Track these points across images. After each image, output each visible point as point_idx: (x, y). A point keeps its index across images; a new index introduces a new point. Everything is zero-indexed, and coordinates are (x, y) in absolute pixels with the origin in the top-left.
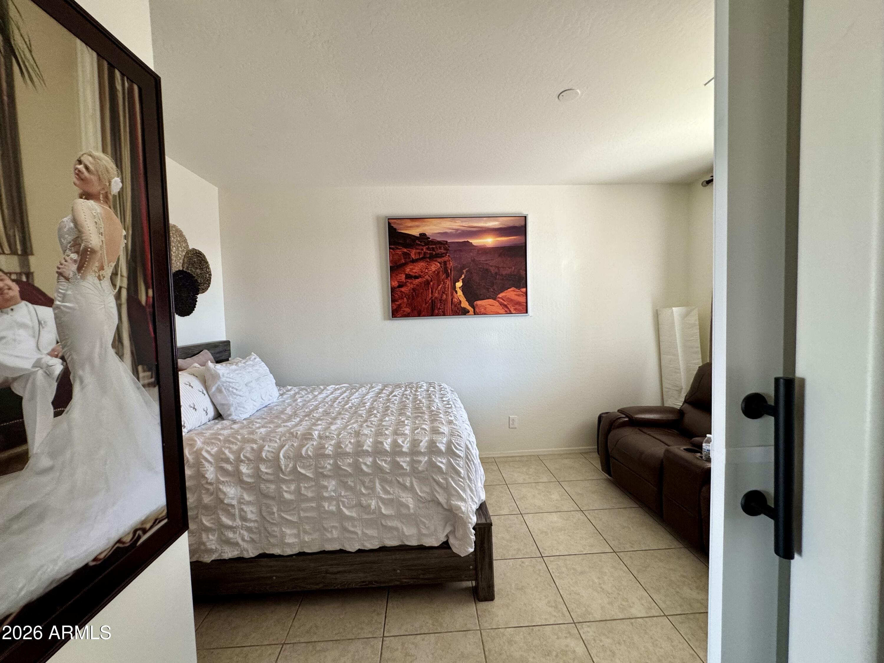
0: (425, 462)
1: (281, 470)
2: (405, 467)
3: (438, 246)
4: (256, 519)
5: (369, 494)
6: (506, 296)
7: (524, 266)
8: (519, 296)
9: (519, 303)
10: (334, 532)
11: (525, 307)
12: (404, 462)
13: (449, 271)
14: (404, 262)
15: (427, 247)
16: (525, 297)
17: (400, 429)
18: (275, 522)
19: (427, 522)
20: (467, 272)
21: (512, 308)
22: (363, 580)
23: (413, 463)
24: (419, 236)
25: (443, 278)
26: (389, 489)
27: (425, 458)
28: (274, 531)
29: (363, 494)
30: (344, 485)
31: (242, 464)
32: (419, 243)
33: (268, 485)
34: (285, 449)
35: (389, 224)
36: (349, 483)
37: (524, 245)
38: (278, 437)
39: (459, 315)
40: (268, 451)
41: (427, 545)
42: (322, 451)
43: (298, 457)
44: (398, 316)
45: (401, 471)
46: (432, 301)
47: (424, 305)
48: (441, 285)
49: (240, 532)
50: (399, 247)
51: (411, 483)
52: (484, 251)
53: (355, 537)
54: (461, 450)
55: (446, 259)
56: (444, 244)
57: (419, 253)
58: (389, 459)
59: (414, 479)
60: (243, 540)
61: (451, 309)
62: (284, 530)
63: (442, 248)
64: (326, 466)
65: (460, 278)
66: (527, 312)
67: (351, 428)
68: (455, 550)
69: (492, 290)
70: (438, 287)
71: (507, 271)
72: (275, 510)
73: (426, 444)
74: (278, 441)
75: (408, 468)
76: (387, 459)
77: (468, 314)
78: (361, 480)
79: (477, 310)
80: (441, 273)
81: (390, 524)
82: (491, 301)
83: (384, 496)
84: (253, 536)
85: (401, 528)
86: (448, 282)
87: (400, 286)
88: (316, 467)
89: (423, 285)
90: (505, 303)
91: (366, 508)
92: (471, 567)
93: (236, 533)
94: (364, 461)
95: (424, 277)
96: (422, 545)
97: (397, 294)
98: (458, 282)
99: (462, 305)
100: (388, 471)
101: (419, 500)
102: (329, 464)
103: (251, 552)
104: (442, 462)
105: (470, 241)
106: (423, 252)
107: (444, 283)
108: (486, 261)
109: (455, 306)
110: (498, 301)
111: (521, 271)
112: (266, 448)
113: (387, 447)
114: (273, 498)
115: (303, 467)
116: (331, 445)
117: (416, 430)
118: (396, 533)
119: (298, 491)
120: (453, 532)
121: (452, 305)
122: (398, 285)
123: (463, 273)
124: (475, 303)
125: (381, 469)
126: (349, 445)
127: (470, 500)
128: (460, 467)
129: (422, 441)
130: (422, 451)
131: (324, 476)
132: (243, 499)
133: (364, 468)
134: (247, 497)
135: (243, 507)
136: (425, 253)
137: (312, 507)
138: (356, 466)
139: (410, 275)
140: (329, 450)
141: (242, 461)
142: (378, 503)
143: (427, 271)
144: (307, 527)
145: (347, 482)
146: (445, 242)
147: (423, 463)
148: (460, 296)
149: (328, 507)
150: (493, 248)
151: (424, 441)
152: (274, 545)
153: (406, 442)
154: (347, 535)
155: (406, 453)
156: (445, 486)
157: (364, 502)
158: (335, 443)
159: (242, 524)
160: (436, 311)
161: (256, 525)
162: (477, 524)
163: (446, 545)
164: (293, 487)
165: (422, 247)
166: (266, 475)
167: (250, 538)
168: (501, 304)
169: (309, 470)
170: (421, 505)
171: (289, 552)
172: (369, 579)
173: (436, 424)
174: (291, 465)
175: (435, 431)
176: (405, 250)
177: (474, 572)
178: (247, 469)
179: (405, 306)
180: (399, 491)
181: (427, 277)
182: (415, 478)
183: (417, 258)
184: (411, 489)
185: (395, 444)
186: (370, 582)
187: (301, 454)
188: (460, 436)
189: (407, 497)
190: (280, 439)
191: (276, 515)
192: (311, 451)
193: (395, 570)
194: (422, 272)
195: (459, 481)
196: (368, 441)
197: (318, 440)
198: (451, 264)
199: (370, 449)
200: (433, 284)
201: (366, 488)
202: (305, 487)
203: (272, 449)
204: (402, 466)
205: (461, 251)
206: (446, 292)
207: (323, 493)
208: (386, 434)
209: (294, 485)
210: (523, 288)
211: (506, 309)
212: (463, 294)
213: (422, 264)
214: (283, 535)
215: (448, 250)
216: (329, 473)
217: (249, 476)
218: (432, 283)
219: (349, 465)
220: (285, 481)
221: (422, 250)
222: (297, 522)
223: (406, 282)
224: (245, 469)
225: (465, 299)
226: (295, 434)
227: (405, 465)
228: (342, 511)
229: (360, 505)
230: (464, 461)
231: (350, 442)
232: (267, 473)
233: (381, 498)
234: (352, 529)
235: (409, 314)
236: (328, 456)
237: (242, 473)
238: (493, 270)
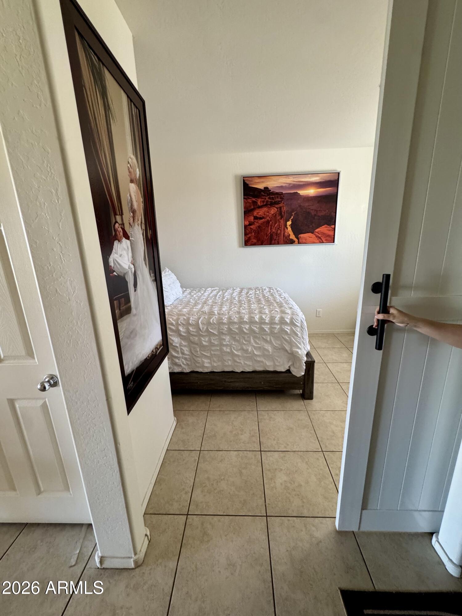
0: (279, 328)
1: (200, 330)
2: (267, 331)
3: (276, 196)
4: (189, 354)
5: (247, 344)
6: (320, 231)
7: (335, 209)
8: (329, 231)
9: (329, 236)
10: (229, 362)
11: (333, 238)
12: (267, 328)
13: (283, 214)
14: (253, 208)
15: (269, 197)
16: (333, 232)
17: (263, 311)
18: (199, 356)
19: (278, 359)
20: (295, 214)
21: (324, 239)
22: (244, 386)
23: (271, 329)
24: (263, 189)
25: (278, 218)
26: (258, 342)
27: (278, 326)
28: (198, 360)
29: (244, 344)
30: (234, 339)
31: (180, 326)
32: (263, 194)
33: (194, 337)
34: (201, 319)
35: (244, 181)
36: (237, 338)
37: (336, 194)
38: (196, 313)
39: (288, 244)
40: (193, 320)
41: (278, 371)
42: (221, 321)
43: (209, 324)
44: (249, 245)
45: (265, 333)
46: (271, 234)
47: (265, 237)
48: (277, 224)
49: (181, 360)
50: (250, 197)
51: (270, 339)
52: (308, 199)
53: (240, 365)
54: (298, 323)
55: (281, 205)
56: (280, 195)
57: (263, 202)
58: (258, 326)
59: (272, 338)
60: (183, 364)
61: (283, 240)
62: (203, 360)
63: (279, 197)
64: (224, 329)
65: (290, 219)
66: (334, 242)
67: (234, 310)
68: (294, 373)
69: (311, 227)
70: (275, 226)
71: (323, 213)
72: (198, 350)
73: (279, 319)
74: (196, 315)
75: (269, 331)
76: (257, 326)
77: (294, 243)
78: (243, 337)
79: (300, 240)
80: (277, 215)
81: (258, 359)
82: (310, 234)
83: (255, 345)
84: (188, 362)
85: (264, 362)
86: (282, 222)
87: (250, 225)
88: (219, 329)
89: (265, 223)
90: (320, 236)
91: (246, 351)
92: (302, 383)
93: (180, 360)
94: (245, 327)
95: (266, 218)
96: (276, 371)
97: (248, 230)
98: (289, 221)
99: (291, 237)
100: (257, 332)
101: (274, 348)
102: (226, 328)
103: (187, 370)
104: (287, 329)
105: (299, 192)
106: (265, 200)
107: (279, 222)
108: (309, 206)
109: (286, 238)
110: (315, 234)
111: (332, 213)
112: (191, 318)
113: (257, 320)
114: (197, 344)
115: (212, 329)
116: (226, 318)
117: (272, 311)
118: (262, 364)
119: (210, 341)
120: (293, 364)
121: (283, 238)
122: (248, 223)
123: (292, 215)
124: (300, 235)
125: (254, 331)
126: (236, 318)
127: (303, 349)
128: (298, 332)
129: (276, 317)
130: (277, 322)
131: (223, 333)
132: (182, 344)
133: (245, 330)
134: (183, 343)
135: (182, 347)
136: (267, 201)
137: (217, 349)
138: (241, 330)
139: (256, 217)
140: (225, 321)
141: (180, 325)
142: (252, 348)
143: (268, 214)
144: (215, 359)
145: (236, 337)
146: (281, 193)
147: (277, 328)
148: (289, 231)
149: (226, 350)
150: (314, 196)
151: (278, 317)
152: (198, 367)
153: (267, 318)
154: (236, 364)
155: (267, 323)
156: (289, 341)
157: (245, 347)
158: (227, 317)
159: (182, 356)
160: (273, 242)
161: (189, 357)
162: (307, 361)
163: (288, 371)
164: (207, 339)
165: (265, 197)
166: (193, 332)
167: (187, 363)
168: (317, 236)
169: (215, 330)
170: (275, 351)
171: (206, 370)
172: (248, 386)
173: (283, 308)
174: (205, 328)
175: (283, 312)
176: (254, 200)
177: (303, 385)
178: (183, 329)
179: (253, 238)
180: (264, 343)
181: (268, 218)
182: (272, 336)
183: (262, 205)
184: (270, 342)
185: (261, 318)
186: (248, 387)
187: (211, 322)
188: (298, 315)
189: (268, 346)
190: (197, 314)
191: (199, 352)
192: (215, 321)
193: (261, 382)
194: (264, 215)
195: (297, 338)
196: (246, 316)
197: (218, 315)
198: (285, 209)
199: (247, 321)
200: (272, 223)
201: (245, 341)
202: (213, 339)
203: (195, 319)
204: (265, 330)
205: (291, 199)
206: (280, 229)
207: (223, 343)
208: (255, 313)
209: (208, 338)
210: (333, 225)
211: (320, 240)
212: (292, 230)
213: (265, 209)
214: (203, 362)
215: (283, 199)
216: (226, 333)
217: (185, 333)
218: (271, 222)
219: (237, 328)
220: (203, 336)
221: (266, 199)
222: (210, 357)
223: (254, 222)
224: (182, 329)
225: (293, 233)
226: (204, 312)
227: (267, 329)
228: (233, 352)
229: (242, 349)
230: (300, 328)
231: (236, 317)
232: (193, 331)
233: (254, 347)
234: (239, 361)
235: (255, 243)
236: (224, 324)
237: (181, 331)
238: (313, 213)
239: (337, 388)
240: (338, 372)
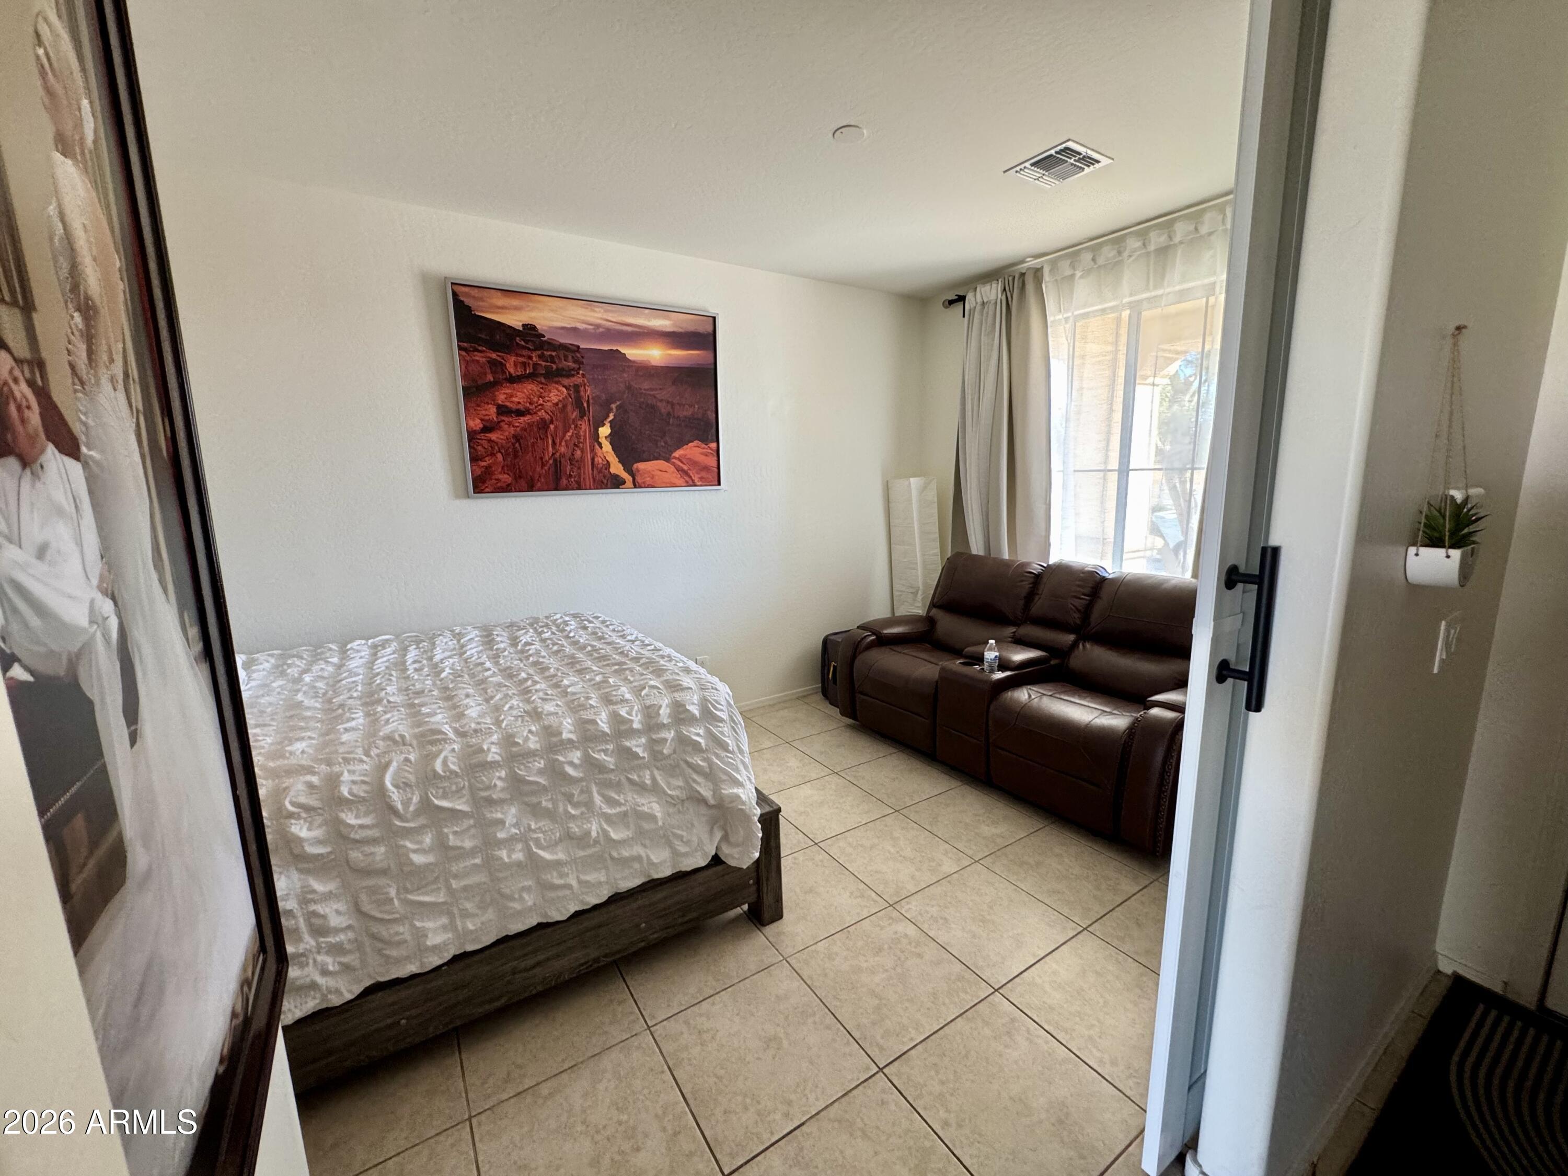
0: (672, 740)
1: (395, 812)
2: (641, 755)
3: (561, 353)
4: (350, 922)
5: (582, 813)
6: (686, 455)
7: (714, 405)
8: (706, 455)
9: (706, 468)
10: (526, 896)
11: (716, 474)
12: (638, 745)
13: (585, 405)
14: (492, 379)
15: (539, 352)
16: (716, 458)
17: (614, 693)
18: (397, 916)
19: (684, 834)
20: (618, 408)
21: (696, 475)
22: (582, 961)
23: (654, 745)
24: (521, 329)
25: (574, 417)
26: (617, 797)
27: (670, 733)
28: (397, 934)
29: (573, 817)
30: (536, 811)
31: (293, 821)
32: (523, 343)
33: (368, 849)
34: (391, 770)
35: (455, 294)
36: (544, 804)
37: (713, 367)
38: (360, 751)
39: (607, 488)
40: (354, 782)
41: (689, 869)
42: (480, 758)
43: (429, 778)
44: (487, 490)
45: (636, 762)
46: (555, 460)
47: (538, 469)
48: (571, 431)
49: (315, 961)
50: (480, 348)
51: (653, 779)
52: (646, 370)
53: (568, 892)
54: (722, 710)
55: (578, 380)
56: (573, 351)
57: (524, 365)
58: (610, 747)
59: (656, 772)
60: (325, 972)
61: (593, 477)
62: (418, 924)
63: (570, 357)
64: (495, 785)
65: (606, 419)
66: (719, 484)
67: (511, 708)
68: (733, 863)
69: (663, 444)
70: (564, 435)
71: (687, 412)
72: (393, 892)
73: (668, 711)
74: (365, 758)
75: (646, 755)
76: (608, 747)
77: (623, 486)
78: (564, 794)
79: (638, 479)
80: (569, 407)
81: (626, 853)
82: (661, 464)
83: (609, 811)
84: (345, 960)
85: (644, 855)
86: (584, 426)
87: (487, 429)
88: (473, 790)
89: (535, 429)
90: (685, 468)
91: (583, 840)
92: (751, 882)
93: (308, 964)
94: (569, 759)
95: (535, 413)
96: (680, 872)
97: (482, 445)
98: (603, 426)
99: (613, 470)
100: (612, 767)
101: (671, 802)
102: (500, 778)
103: (346, 990)
104: (697, 734)
105: (623, 350)
106: (531, 362)
107: (576, 426)
108: (652, 389)
109: (600, 472)
110: (674, 464)
111: (709, 413)
112: (346, 777)
113: (605, 727)
114: (384, 872)
115: (445, 796)
116: (493, 743)
117: (641, 690)
118: (637, 866)
119: (442, 845)
120: (725, 838)
121: (592, 470)
122: (481, 426)
123: (610, 410)
124: (635, 466)
125: (600, 767)
126: (530, 735)
127: (748, 782)
128: (725, 736)
129: (661, 706)
130: (665, 722)
131: (490, 802)
132: (314, 891)
133: (570, 770)
134: (319, 887)
135: (313, 907)
136: (535, 365)
137: (475, 865)
138: (556, 772)
139: (506, 407)
140: (494, 754)
141: (291, 815)
142: (600, 825)
143: (541, 401)
144: (469, 905)
145: (540, 803)
146: (575, 348)
147: (669, 741)
148: (607, 452)
149: (509, 857)
150: (661, 367)
151: (664, 706)
152: (398, 961)
153: (634, 713)
154: (552, 894)
155: (638, 731)
156: (708, 770)
157: (575, 829)
158: (498, 739)
159: (318, 943)
160: (564, 481)
161: (351, 935)
162: (762, 815)
163: (716, 860)
164: (428, 839)
165: (529, 353)
166: (360, 831)
167: (339, 963)
168: (679, 469)
169: (460, 798)
170: (671, 810)
171: (435, 961)
172: (592, 956)
173: (668, 676)
174: (416, 799)
175: (674, 687)
176: (494, 356)
177: (754, 888)
178: (309, 829)
179: (500, 470)
180: (635, 796)
181: (542, 413)
182: (658, 768)
183: (519, 373)
184: (655, 789)
185: (616, 718)
186: (597, 960)
187: (435, 771)
188: (716, 689)
189: (650, 803)
190: (367, 754)
191: (396, 902)
192: (453, 763)
193: (638, 925)
194: (530, 403)
195: (727, 756)
196: (565, 723)
197: (459, 739)
198: (589, 392)
199: (573, 737)
200: (556, 427)
201: (576, 805)
202: (455, 833)
203: (360, 775)
204: (636, 756)
205: (605, 368)
206: (581, 445)
207: (495, 834)
208: (592, 706)
209: (430, 835)
210: (712, 442)
211: (687, 478)
212: (613, 449)
213: (530, 388)
214: (420, 935)
215: (582, 363)
216: (502, 796)
217: (319, 842)
218: (552, 427)
219: (541, 772)
220: (407, 833)
221: (530, 358)
222: (444, 903)
223: (499, 422)
224: (305, 830)
225: (617, 460)
226: (397, 738)
227: (639, 751)
228: (539, 856)
229: (569, 836)
230: (729, 727)
231: (530, 731)
232: (361, 827)
233: (608, 818)
234: (561, 882)
235: (508, 485)
236: (494, 765)
237: (300, 840)
238: (663, 408)
239: (822, 861)
240: (801, 814)
